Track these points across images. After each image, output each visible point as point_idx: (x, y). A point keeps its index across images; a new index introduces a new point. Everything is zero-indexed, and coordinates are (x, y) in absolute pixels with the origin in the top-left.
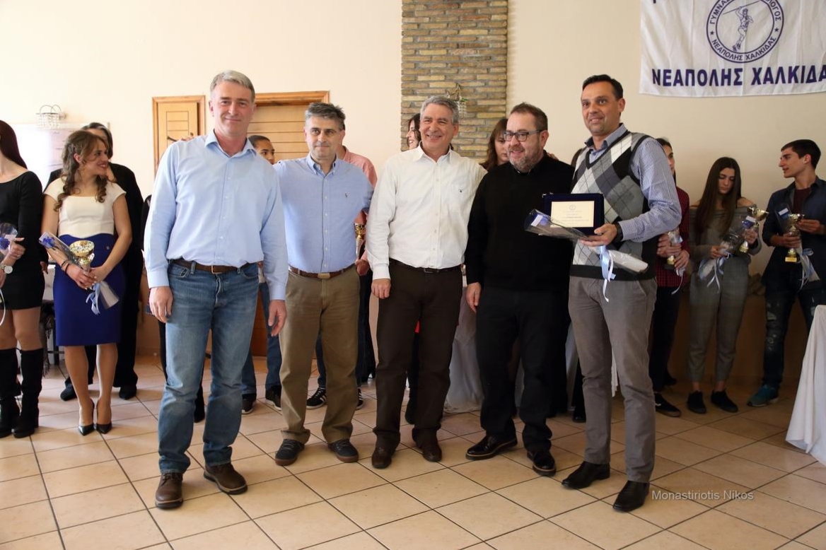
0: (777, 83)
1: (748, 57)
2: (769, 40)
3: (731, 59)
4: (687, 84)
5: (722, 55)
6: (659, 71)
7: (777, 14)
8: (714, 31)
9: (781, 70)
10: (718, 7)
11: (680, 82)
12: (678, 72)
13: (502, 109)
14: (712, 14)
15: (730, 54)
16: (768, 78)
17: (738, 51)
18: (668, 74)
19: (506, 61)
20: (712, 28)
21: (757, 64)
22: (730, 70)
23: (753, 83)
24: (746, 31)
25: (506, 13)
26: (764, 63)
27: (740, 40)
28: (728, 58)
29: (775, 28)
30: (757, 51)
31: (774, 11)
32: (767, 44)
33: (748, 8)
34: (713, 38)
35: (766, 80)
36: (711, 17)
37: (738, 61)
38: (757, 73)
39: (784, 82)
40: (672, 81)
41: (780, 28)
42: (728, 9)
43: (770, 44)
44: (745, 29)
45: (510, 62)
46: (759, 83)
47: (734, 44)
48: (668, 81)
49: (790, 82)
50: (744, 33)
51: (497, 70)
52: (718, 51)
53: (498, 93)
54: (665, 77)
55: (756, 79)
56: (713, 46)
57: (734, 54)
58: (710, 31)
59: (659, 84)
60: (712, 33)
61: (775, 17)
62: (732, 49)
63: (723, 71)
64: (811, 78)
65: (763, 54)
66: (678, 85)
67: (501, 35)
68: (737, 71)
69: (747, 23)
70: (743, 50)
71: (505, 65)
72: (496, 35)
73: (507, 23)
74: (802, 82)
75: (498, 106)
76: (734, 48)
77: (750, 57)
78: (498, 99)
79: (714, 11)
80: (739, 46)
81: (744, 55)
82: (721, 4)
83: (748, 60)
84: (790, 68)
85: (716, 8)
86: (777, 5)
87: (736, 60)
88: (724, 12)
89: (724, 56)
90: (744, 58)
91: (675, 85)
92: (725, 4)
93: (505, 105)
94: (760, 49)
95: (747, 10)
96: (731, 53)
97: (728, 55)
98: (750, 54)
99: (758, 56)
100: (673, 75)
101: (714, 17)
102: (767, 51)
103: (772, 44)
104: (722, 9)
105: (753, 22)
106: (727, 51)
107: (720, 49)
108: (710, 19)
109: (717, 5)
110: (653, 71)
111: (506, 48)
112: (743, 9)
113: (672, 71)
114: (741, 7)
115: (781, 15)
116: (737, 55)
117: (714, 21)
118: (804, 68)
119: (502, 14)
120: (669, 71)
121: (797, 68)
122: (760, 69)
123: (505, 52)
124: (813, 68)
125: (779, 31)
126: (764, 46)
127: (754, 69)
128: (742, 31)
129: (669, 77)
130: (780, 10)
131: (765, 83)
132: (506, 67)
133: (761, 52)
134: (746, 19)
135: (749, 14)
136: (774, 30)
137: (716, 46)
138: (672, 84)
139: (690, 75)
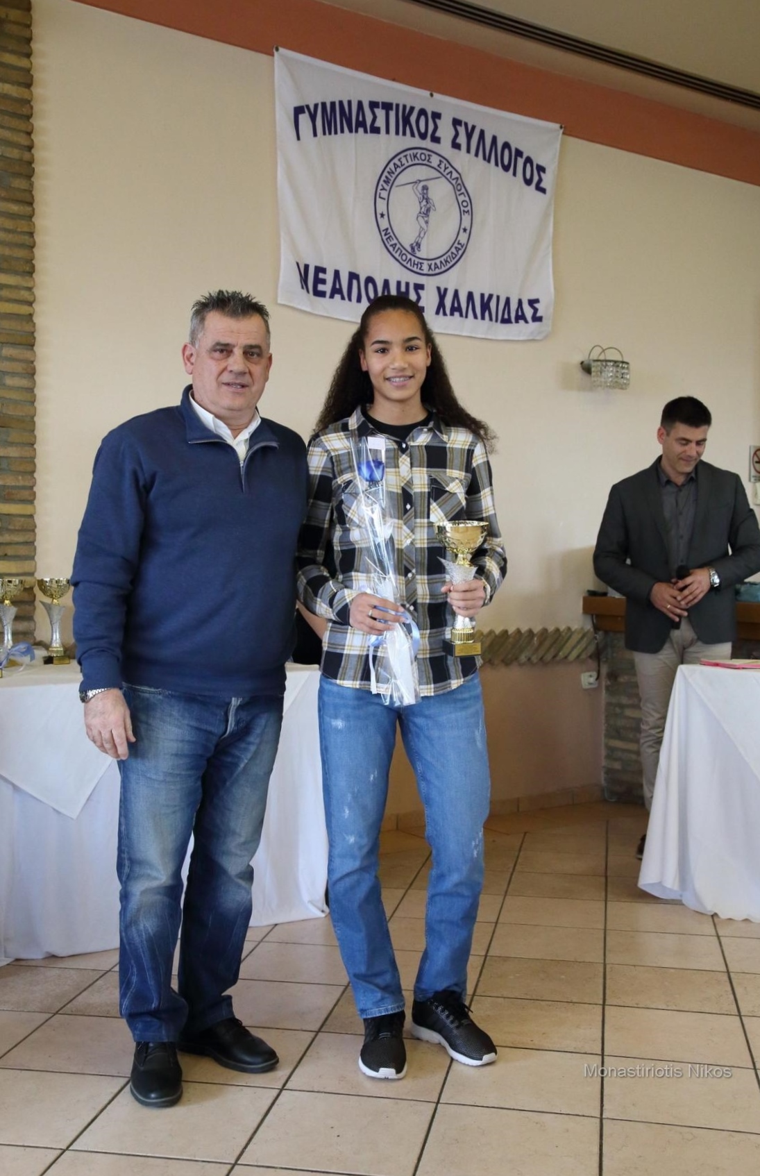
0: (466, 317)
1: (430, 266)
2: (456, 245)
3: (408, 266)
4: (350, 299)
5: (397, 255)
6: (307, 267)
7: (465, 204)
8: (385, 213)
9: (470, 296)
10: (388, 172)
11: (340, 291)
12: (337, 274)
13: (25, 295)
14: (381, 182)
15: (407, 255)
16: (456, 309)
17: (418, 254)
18: (321, 276)
19: (30, 191)
20: (381, 206)
21: (442, 281)
22: (407, 284)
23: (437, 313)
24: (427, 222)
25: (29, 85)
26: (450, 281)
27: (419, 236)
28: (405, 263)
29: (463, 227)
30: (442, 259)
31: (461, 198)
32: (453, 250)
33: (429, 184)
34: (384, 224)
35: (453, 310)
36: (380, 187)
37: (418, 271)
38: (442, 295)
39: (475, 317)
40: (327, 288)
41: (468, 228)
42: (402, 179)
43: (456, 253)
44: (426, 219)
45: (38, 195)
46: (445, 314)
47: (412, 242)
48: (321, 287)
49: (483, 318)
50: (424, 225)
51: (14, 208)
52: (391, 249)
53: (17, 259)
54: (318, 281)
55: (441, 305)
56: (384, 238)
57: (413, 258)
58: (379, 212)
59: (308, 291)
60: (382, 215)
61: (462, 208)
62: (409, 250)
63: (399, 283)
64: (506, 316)
65: (449, 265)
66: (337, 297)
67: (20, 131)
68: (419, 287)
69: (428, 210)
70: (422, 253)
71: (28, 200)
72: (9, 129)
73: (32, 108)
74: (497, 321)
75: (17, 288)
76: (413, 249)
77: (433, 267)
78: (16, 273)
79: (383, 178)
80: (418, 245)
81: (425, 262)
82: (393, 170)
83: (431, 272)
84: (482, 296)
85: (386, 173)
86: (463, 190)
87: (415, 269)
88: (396, 183)
89: (399, 258)
90: (425, 267)
91: (332, 296)
92: (399, 170)
93: (30, 289)
94: (445, 257)
95: (425, 188)
96: (409, 256)
97: (404, 257)
98: (433, 262)
99: (443, 269)
100: (329, 277)
101: (383, 189)
102: (454, 261)
103: (460, 252)
104: (394, 176)
105: (435, 210)
106: (404, 252)
107: (394, 246)
108: (379, 191)
109: (388, 169)
110: (298, 264)
111: (30, 163)
112: (422, 184)
113: (328, 271)
114: (420, 181)
115: (469, 208)
116: (417, 260)
117: (384, 194)
118: (498, 298)
119: (19, 84)
120: (324, 270)
121: (491, 296)
122: (446, 290)
123: (27, 170)
124: (508, 301)
125: (468, 232)
126: (449, 253)
127: (439, 289)
128: (421, 221)
129: (323, 282)
130: (467, 199)
131: (452, 314)
132: (31, 204)
133: (446, 261)
134: (427, 202)
135: (430, 195)
136: (462, 231)
137: (387, 236)
138: (328, 294)
139: (355, 282)
